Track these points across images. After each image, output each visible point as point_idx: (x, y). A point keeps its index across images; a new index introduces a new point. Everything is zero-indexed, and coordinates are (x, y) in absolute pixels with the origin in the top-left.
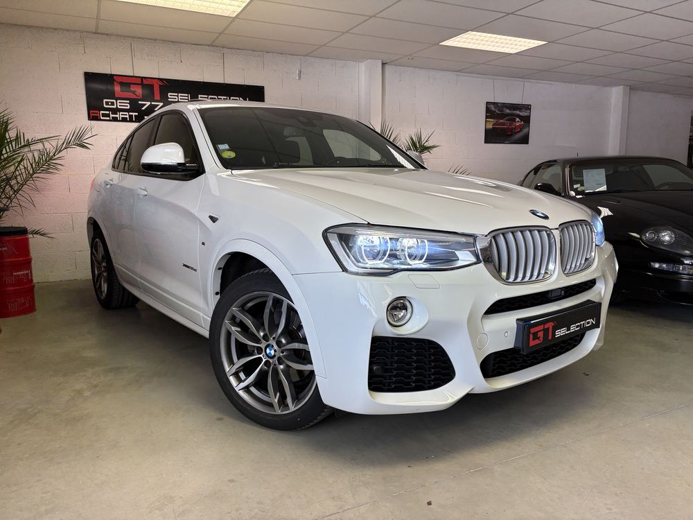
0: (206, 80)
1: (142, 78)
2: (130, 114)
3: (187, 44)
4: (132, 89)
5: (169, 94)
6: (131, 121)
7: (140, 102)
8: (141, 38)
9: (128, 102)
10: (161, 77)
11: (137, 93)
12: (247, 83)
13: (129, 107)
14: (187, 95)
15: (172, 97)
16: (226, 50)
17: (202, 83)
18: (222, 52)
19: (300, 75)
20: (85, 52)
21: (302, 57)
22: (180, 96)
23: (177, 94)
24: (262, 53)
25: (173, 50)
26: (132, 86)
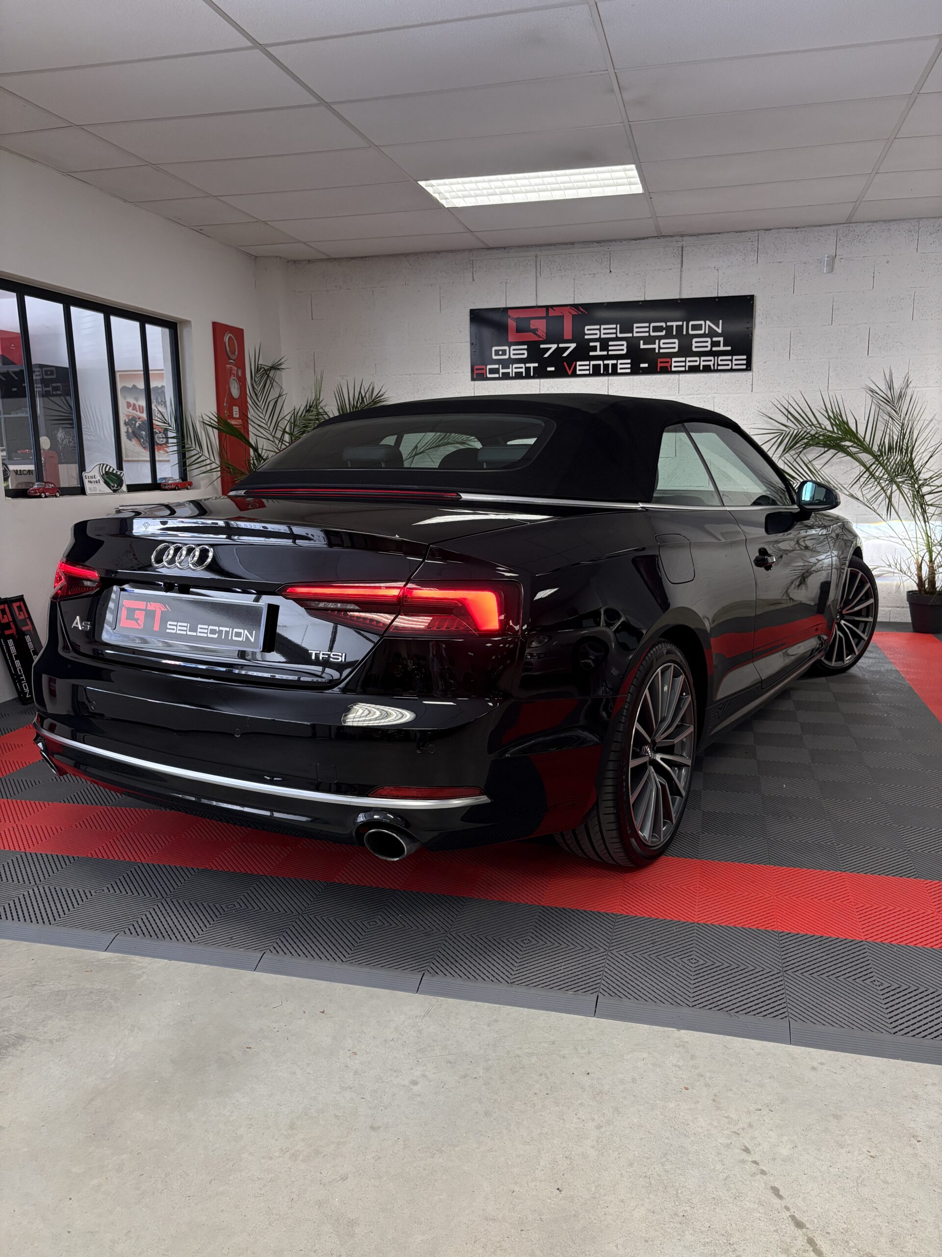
0: (649, 298)
1: (547, 308)
2: (528, 365)
3: (621, 240)
4: (532, 327)
5: (587, 327)
6: (528, 376)
7: (542, 346)
8: (550, 245)
9: (526, 347)
10: (576, 302)
11: (539, 333)
12: (722, 294)
13: (525, 356)
14: (614, 326)
15: (591, 332)
16: (687, 240)
17: (641, 303)
18: (680, 244)
19: (833, 262)
20: (473, 280)
21: (841, 226)
22: (604, 329)
23: (598, 327)
24: (756, 234)
25: (598, 256)
26: (532, 322)
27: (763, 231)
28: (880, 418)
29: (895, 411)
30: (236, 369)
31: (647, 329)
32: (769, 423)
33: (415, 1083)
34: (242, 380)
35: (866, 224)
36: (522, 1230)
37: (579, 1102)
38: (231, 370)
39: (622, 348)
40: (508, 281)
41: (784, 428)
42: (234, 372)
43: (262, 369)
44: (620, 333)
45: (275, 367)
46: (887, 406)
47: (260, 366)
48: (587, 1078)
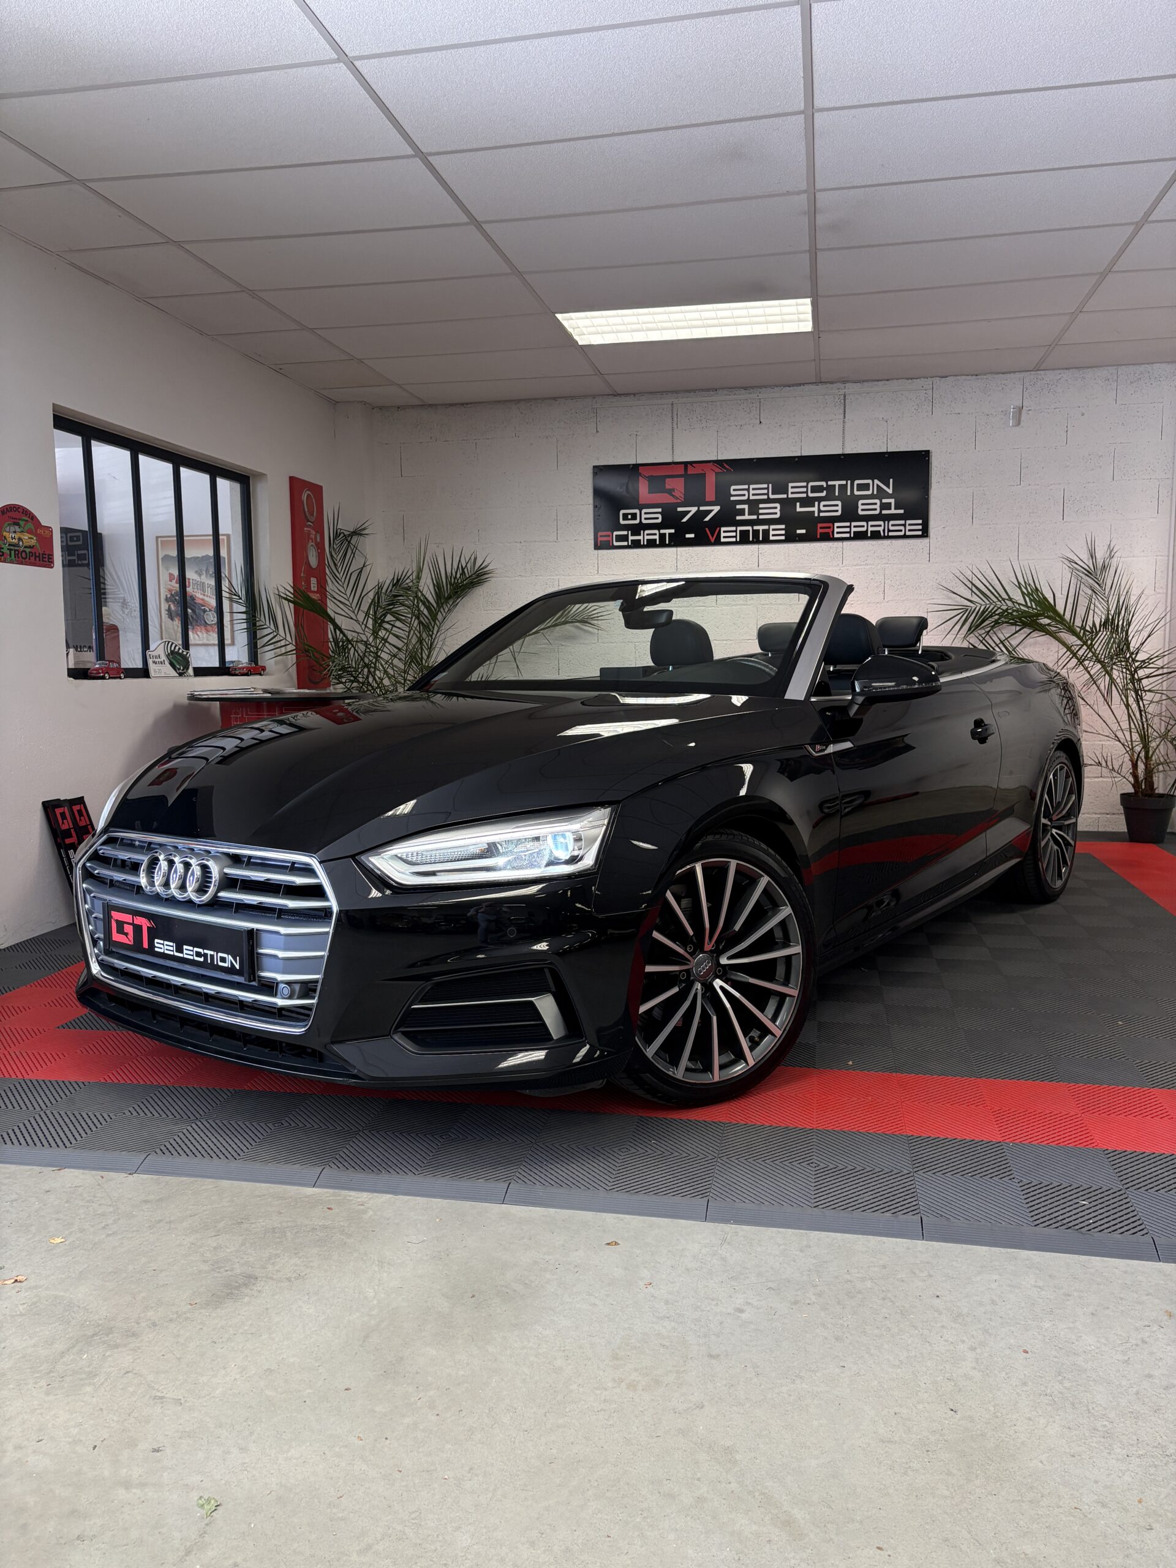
0: (806, 453)
1: (686, 464)
2: (662, 531)
3: (772, 387)
4: (668, 487)
5: (733, 487)
6: (662, 544)
7: (679, 509)
8: (689, 390)
9: (660, 510)
10: (720, 458)
12: (892, 449)
13: (659, 521)
14: (766, 486)
15: (738, 492)
16: (851, 388)
17: (796, 459)
18: (842, 392)
19: (1020, 414)
20: (597, 432)
21: (1028, 373)
22: (753, 489)
23: (746, 487)
24: (930, 381)
25: (745, 404)
26: (667, 480)
27: (938, 379)
28: (1081, 592)
29: (1098, 584)
30: (314, 533)
31: (805, 490)
32: (950, 598)
33: (741, 1311)
34: (320, 547)
35: (1056, 371)
36: (928, 1451)
37: (939, 1324)
38: (309, 534)
39: (776, 511)
40: (638, 434)
41: (969, 604)
42: (312, 536)
43: (342, 535)
44: (772, 494)
45: (357, 533)
46: (1087, 578)
47: (339, 531)
48: (937, 1301)
